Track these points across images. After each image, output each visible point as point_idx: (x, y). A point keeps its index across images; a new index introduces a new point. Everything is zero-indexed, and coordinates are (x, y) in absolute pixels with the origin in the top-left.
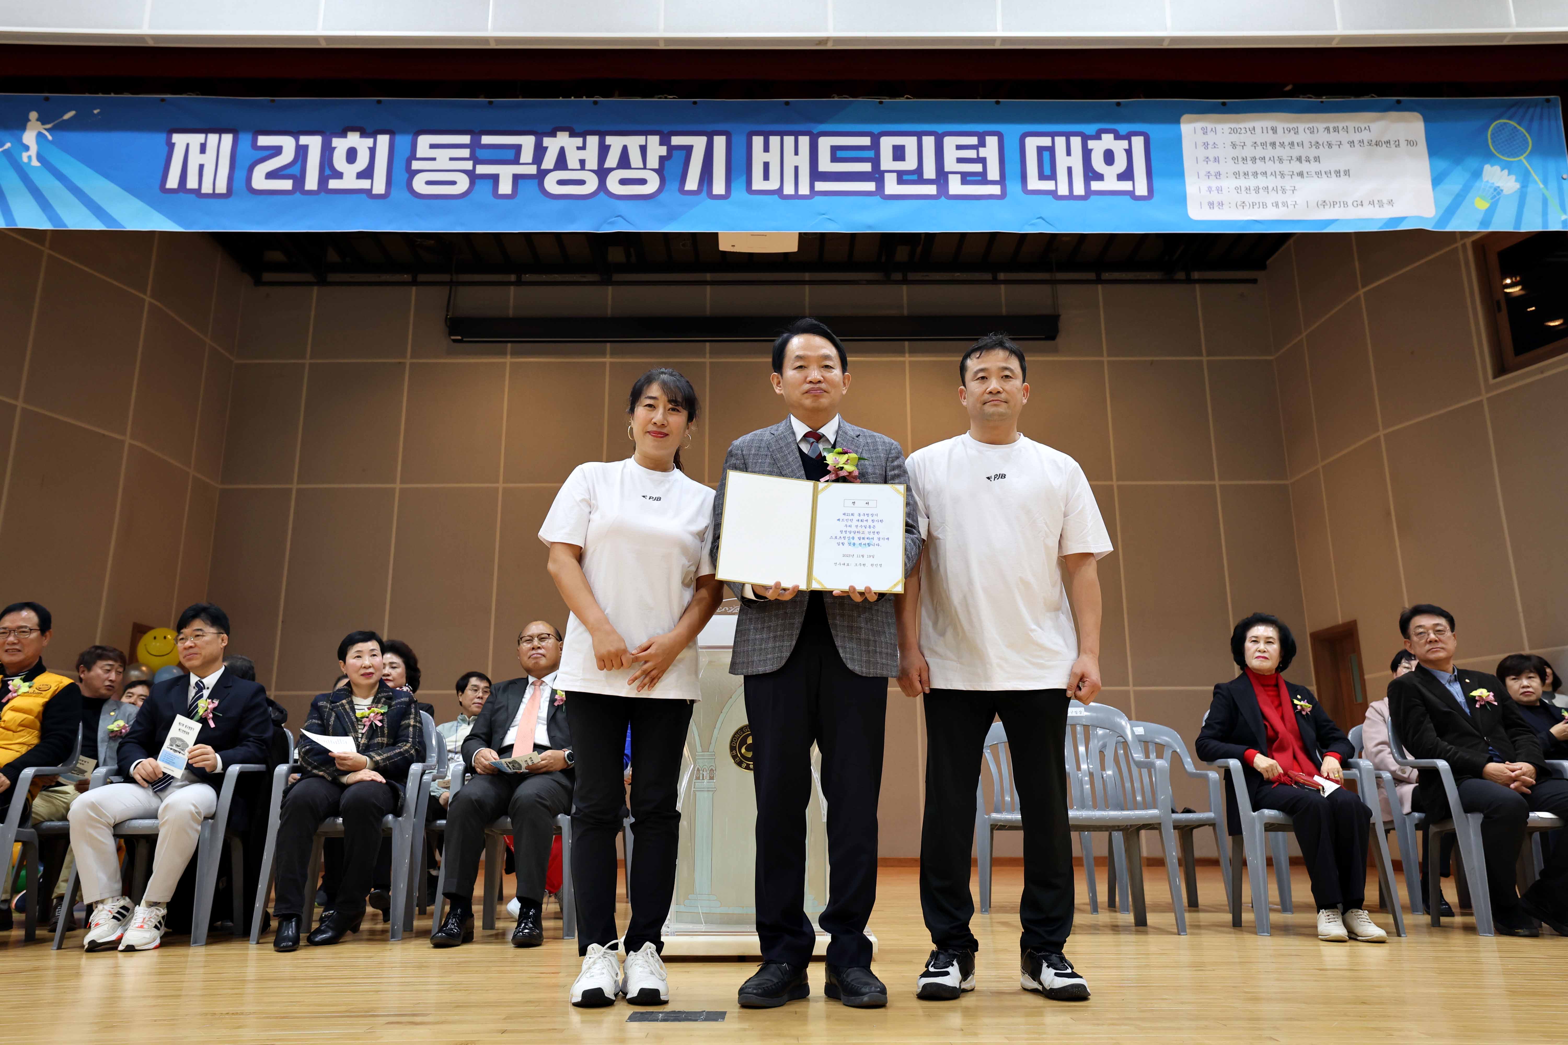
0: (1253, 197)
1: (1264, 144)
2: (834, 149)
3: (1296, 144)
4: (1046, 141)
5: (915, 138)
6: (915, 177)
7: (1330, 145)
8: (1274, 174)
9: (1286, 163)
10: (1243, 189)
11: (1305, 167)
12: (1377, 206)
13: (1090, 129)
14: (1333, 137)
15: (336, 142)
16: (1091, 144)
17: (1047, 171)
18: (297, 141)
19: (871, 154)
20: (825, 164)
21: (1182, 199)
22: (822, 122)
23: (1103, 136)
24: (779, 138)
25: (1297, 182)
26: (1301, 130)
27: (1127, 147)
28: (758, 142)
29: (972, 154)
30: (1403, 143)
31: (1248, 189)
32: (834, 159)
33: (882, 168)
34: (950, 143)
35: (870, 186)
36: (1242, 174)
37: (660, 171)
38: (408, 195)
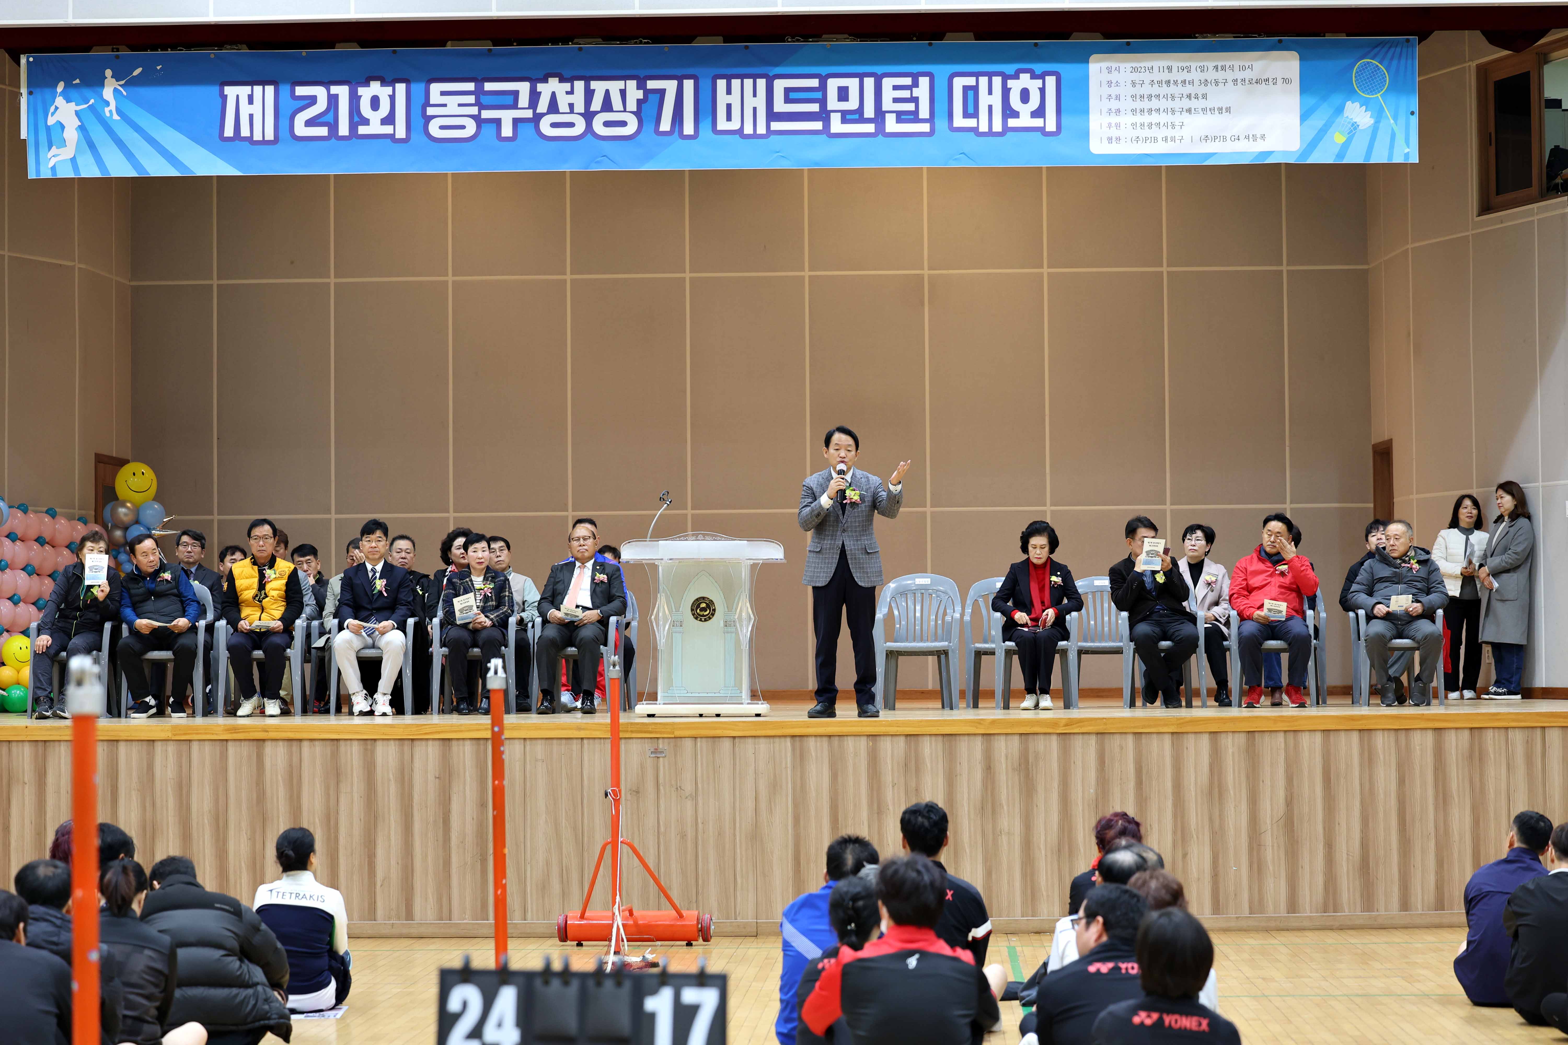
0: (1147, 133)
1: (1160, 83)
2: (787, 91)
3: (1187, 82)
4: (971, 81)
5: (858, 79)
6: (857, 116)
7: (1217, 83)
8: (1166, 111)
9: (1177, 100)
10: (1138, 125)
11: (1193, 104)
12: (1251, 140)
13: (1010, 69)
14: (1220, 76)
15: (361, 91)
16: (1011, 83)
17: (971, 110)
18: (328, 91)
19: (819, 95)
20: (780, 106)
21: (1084, 135)
22: (777, 65)
23: (1021, 75)
24: (739, 81)
25: (1186, 118)
26: (1193, 69)
27: (1041, 86)
28: (721, 84)
29: (906, 94)
30: (1280, 81)
31: (1142, 125)
32: (788, 100)
33: (829, 108)
34: (888, 83)
35: (818, 125)
36: (1138, 111)
38: (425, 139)
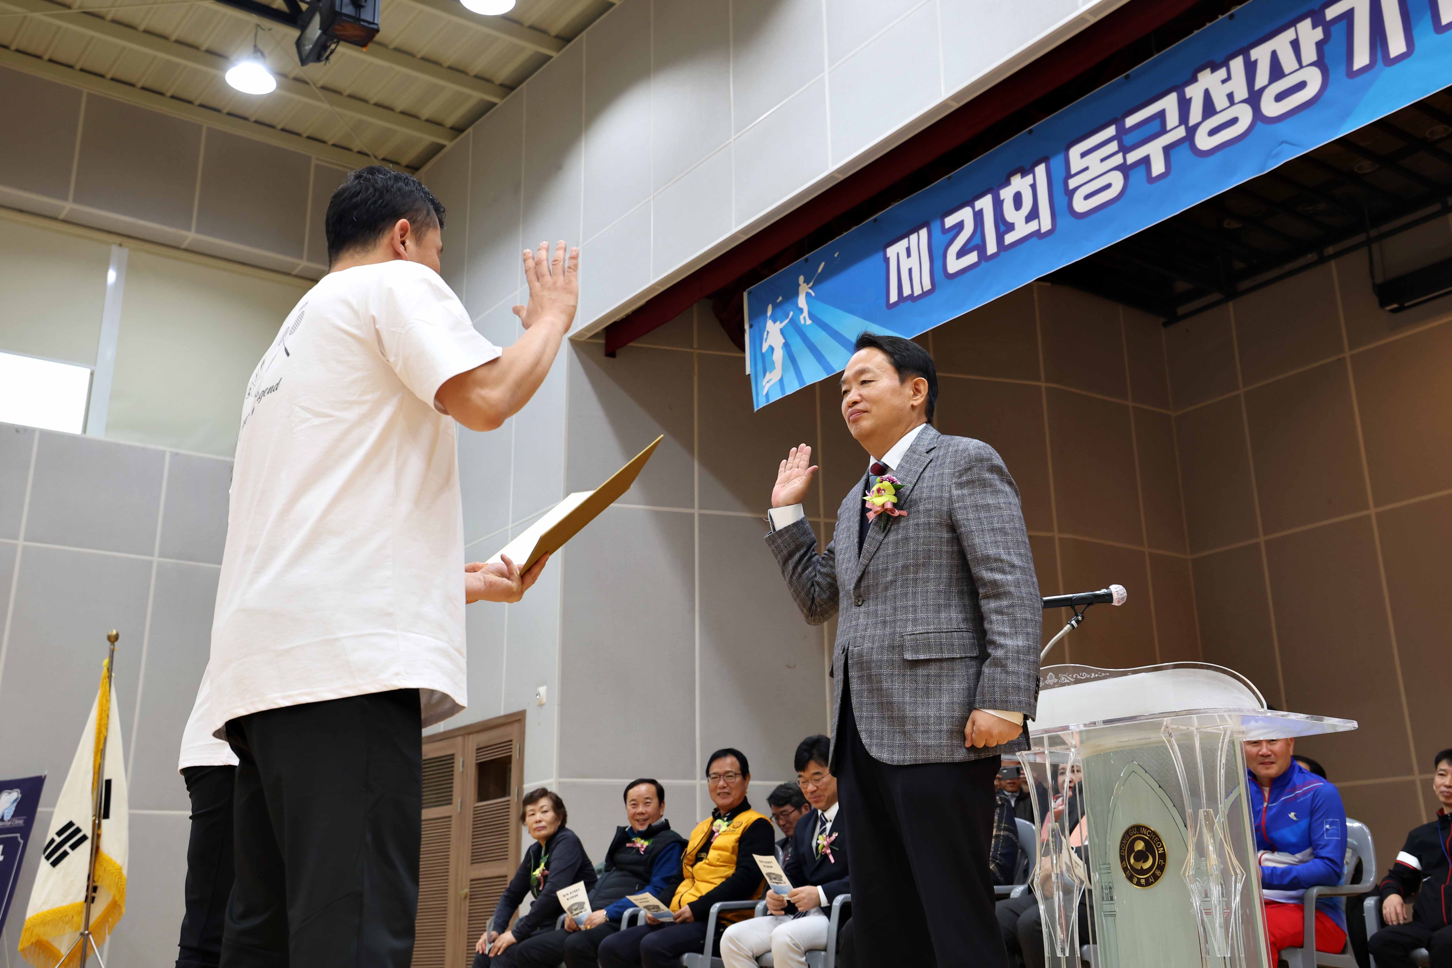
15: (1003, 194)
37: (1320, 63)
38: (1071, 220)
